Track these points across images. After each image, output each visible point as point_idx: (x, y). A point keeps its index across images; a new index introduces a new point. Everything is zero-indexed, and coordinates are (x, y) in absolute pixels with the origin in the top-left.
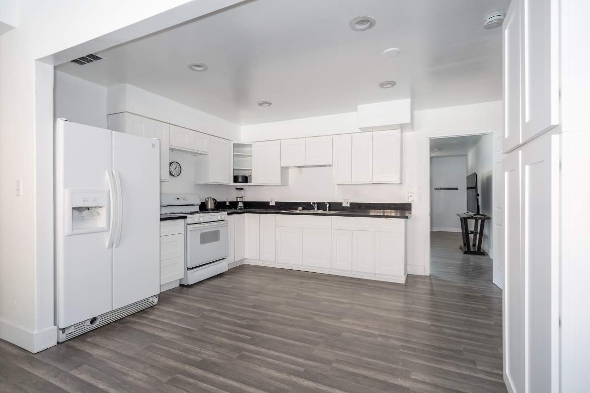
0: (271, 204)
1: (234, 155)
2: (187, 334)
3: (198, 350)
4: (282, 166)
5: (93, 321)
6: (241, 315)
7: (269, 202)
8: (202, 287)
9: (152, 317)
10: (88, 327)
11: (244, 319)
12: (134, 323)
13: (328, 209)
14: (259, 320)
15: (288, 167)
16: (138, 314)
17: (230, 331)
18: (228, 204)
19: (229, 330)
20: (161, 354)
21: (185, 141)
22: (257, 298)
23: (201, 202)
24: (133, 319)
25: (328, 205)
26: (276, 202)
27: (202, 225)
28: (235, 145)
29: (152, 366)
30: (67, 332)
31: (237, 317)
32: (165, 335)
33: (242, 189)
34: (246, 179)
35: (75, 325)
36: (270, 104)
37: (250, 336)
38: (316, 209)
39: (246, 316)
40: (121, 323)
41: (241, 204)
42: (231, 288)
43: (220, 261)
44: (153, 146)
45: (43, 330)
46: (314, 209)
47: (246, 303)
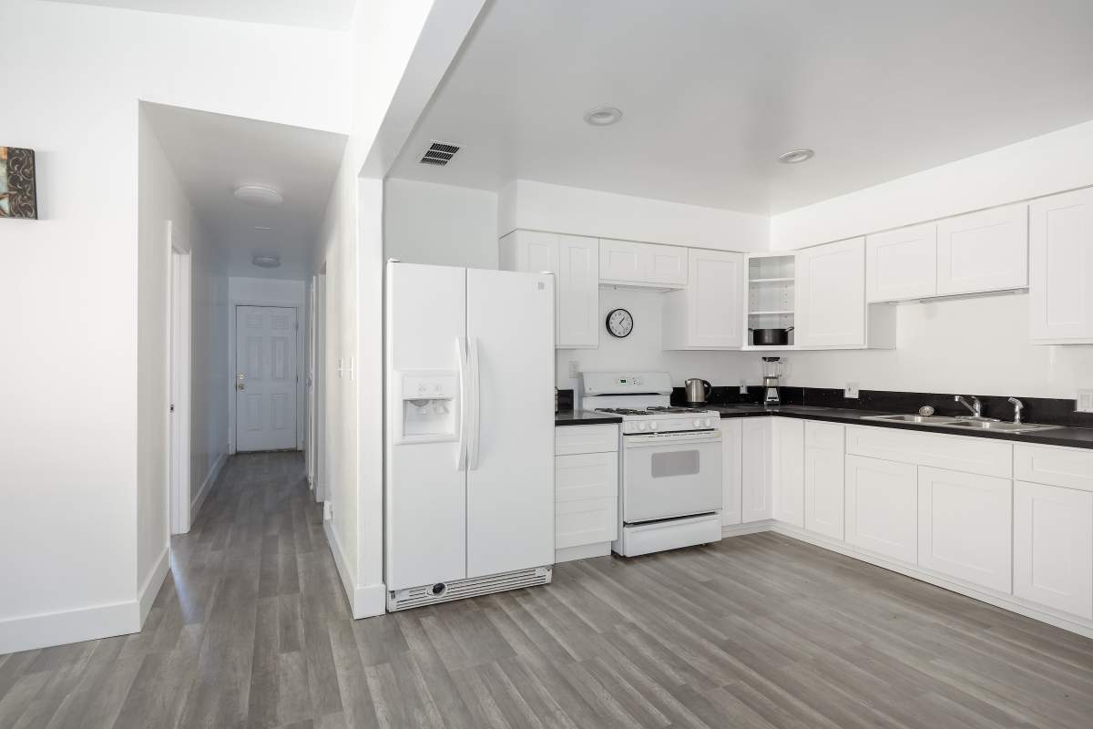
0: (847, 395)
1: (750, 284)
2: (556, 664)
3: (552, 707)
4: (870, 300)
5: (438, 589)
6: (685, 656)
7: (842, 392)
8: (647, 567)
9: (528, 607)
10: (430, 597)
11: (685, 668)
12: (497, 609)
13: (1018, 417)
14: (715, 685)
15: (891, 304)
16: (512, 594)
17: (637, 689)
18: (743, 391)
19: (637, 685)
20: (492, 688)
21: (631, 267)
22: (750, 625)
23: (674, 388)
24: (499, 601)
25: (1018, 408)
26: (860, 391)
27: (656, 438)
28: (755, 263)
29: (464, 709)
30: (399, 598)
31: (673, 659)
32: (522, 651)
33: (777, 359)
34: (782, 337)
35: (411, 590)
36: (810, 154)
37: (668, 717)
38: (977, 415)
39: (694, 664)
40: (480, 604)
41: (772, 393)
42: (704, 584)
43: (707, 517)
44: (541, 286)
45: (367, 587)
46: (970, 413)
47: (714, 631)
